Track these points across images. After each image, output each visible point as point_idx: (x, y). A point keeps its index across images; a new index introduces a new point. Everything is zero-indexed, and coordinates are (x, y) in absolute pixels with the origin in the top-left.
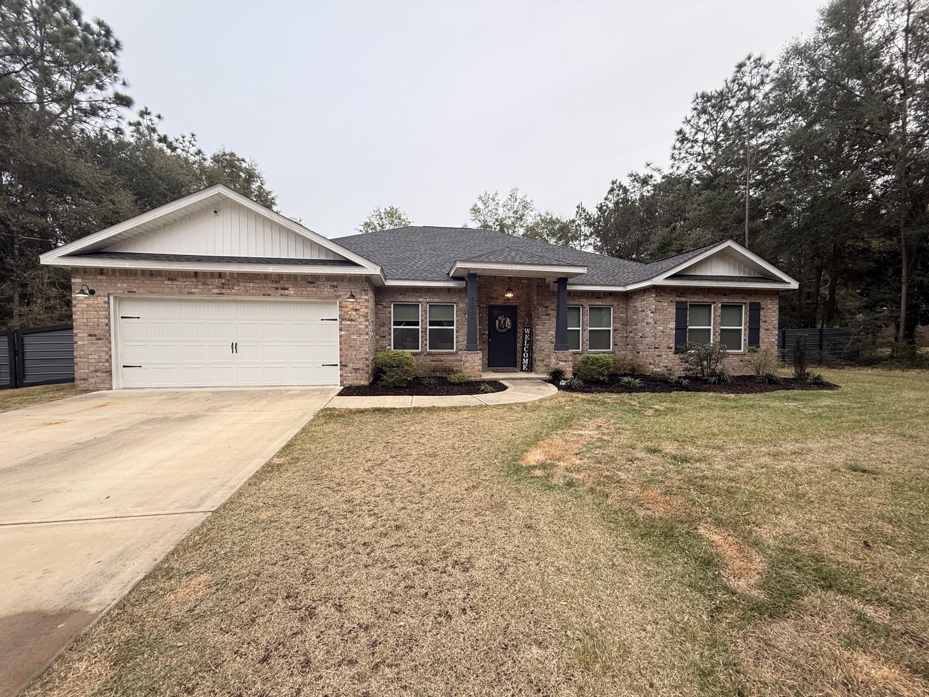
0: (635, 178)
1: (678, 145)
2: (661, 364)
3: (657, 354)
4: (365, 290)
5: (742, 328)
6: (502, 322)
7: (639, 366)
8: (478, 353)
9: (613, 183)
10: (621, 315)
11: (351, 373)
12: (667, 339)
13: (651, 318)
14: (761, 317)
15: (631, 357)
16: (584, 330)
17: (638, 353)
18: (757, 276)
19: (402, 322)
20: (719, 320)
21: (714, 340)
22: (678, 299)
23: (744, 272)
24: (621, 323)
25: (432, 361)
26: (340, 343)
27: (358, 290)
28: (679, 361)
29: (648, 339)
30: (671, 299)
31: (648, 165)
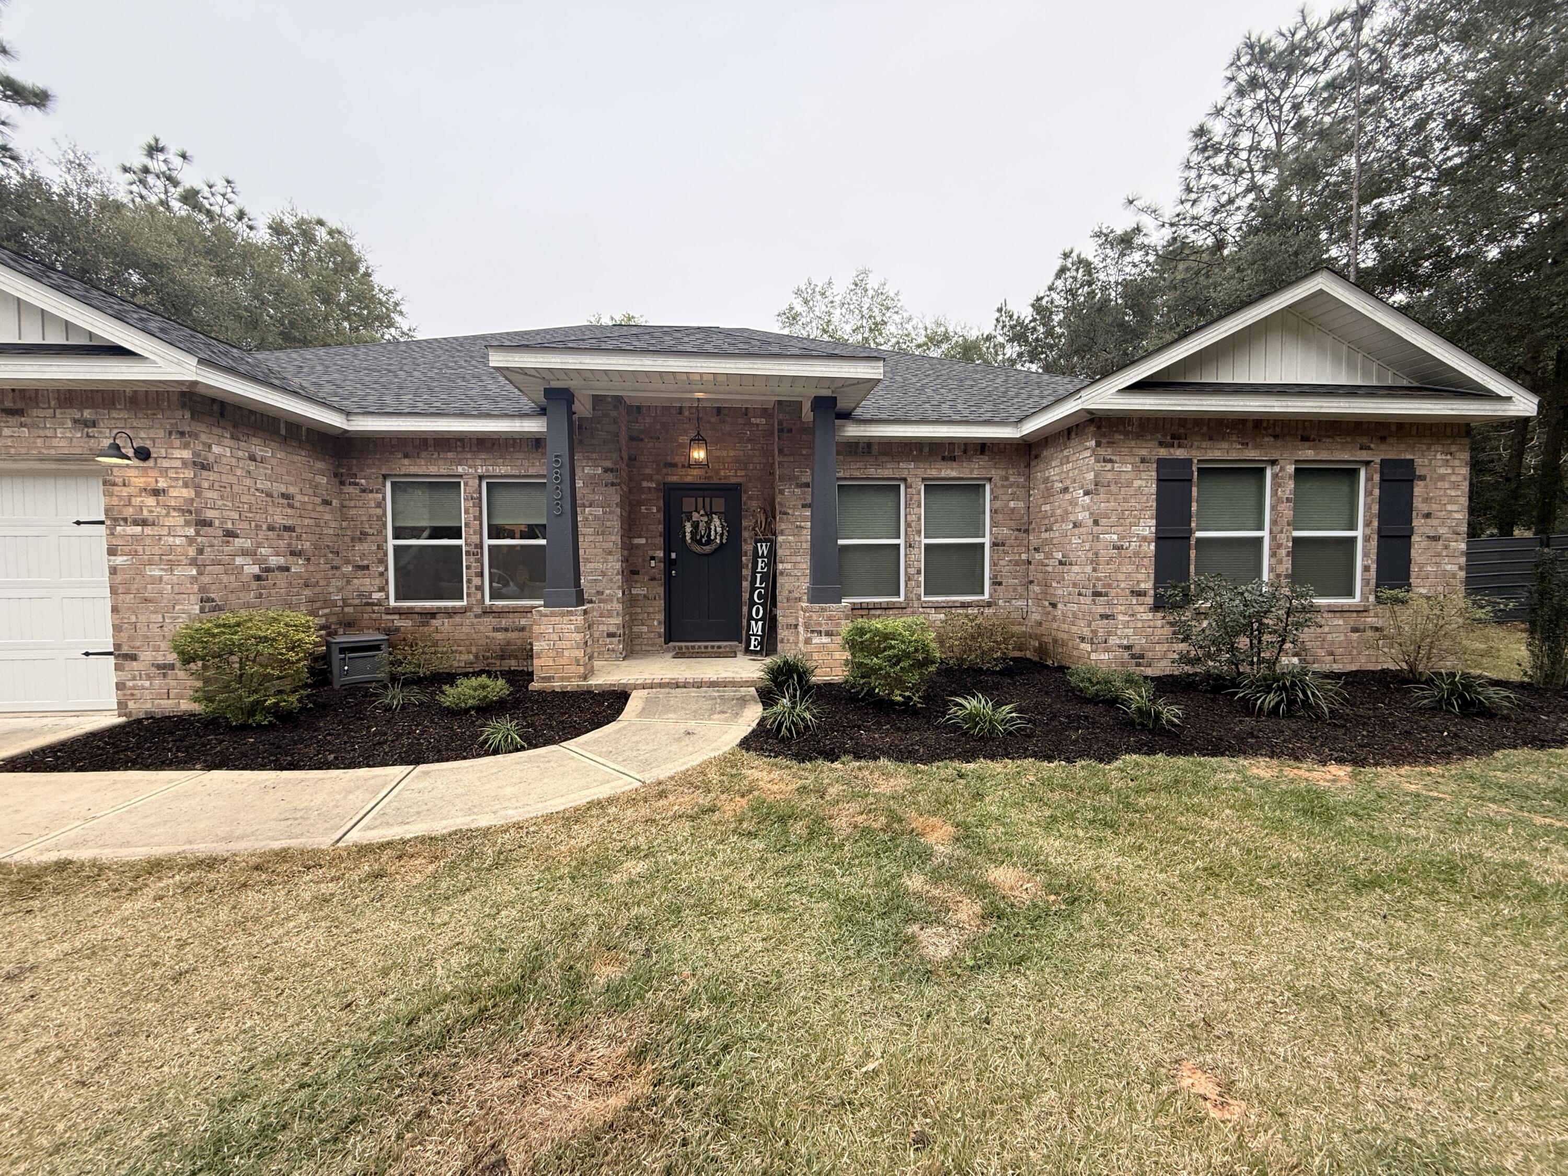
0: (1105, 238)
1: (1196, 158)
2: (1113, 641)
3: (1100, 610)
4: (182, 434)
5: (1359, 533)
6: (702, 526)
7: (1055, 641)
8: (570, 613)
9: (1066, 256)
10: (1012, 504)
11: (149, 677)
12: (1131, 568)
13: (1084, 509)
14: (1418, 504)
15: (1036, 617)
16: (909, 546)
17: (1054, 605)
18: (1405, 383)
19: (423, 529)
20: (1287, 511)
21: (1271, 570)
22: (1163, 453)
23: (1366, 373)
24: (1013, 524)
25: (496, 630)
26: (113, 591)
27: (161, 433)
28: (1168, 630)
29: (1075, 569)
30: (1144, 452)
31: (1131, 202)
